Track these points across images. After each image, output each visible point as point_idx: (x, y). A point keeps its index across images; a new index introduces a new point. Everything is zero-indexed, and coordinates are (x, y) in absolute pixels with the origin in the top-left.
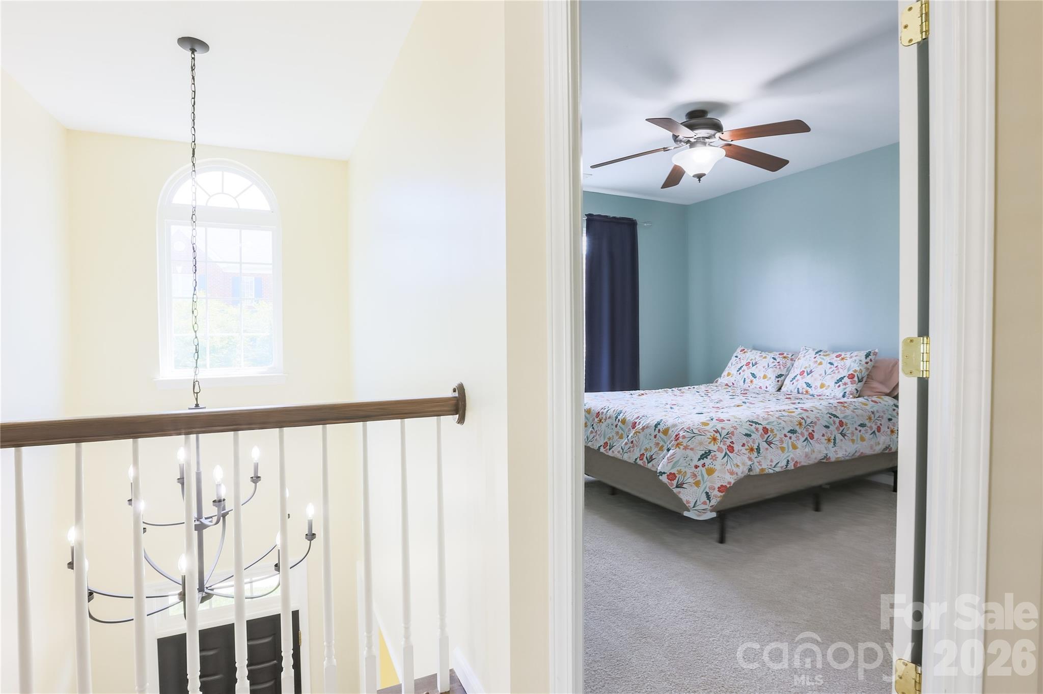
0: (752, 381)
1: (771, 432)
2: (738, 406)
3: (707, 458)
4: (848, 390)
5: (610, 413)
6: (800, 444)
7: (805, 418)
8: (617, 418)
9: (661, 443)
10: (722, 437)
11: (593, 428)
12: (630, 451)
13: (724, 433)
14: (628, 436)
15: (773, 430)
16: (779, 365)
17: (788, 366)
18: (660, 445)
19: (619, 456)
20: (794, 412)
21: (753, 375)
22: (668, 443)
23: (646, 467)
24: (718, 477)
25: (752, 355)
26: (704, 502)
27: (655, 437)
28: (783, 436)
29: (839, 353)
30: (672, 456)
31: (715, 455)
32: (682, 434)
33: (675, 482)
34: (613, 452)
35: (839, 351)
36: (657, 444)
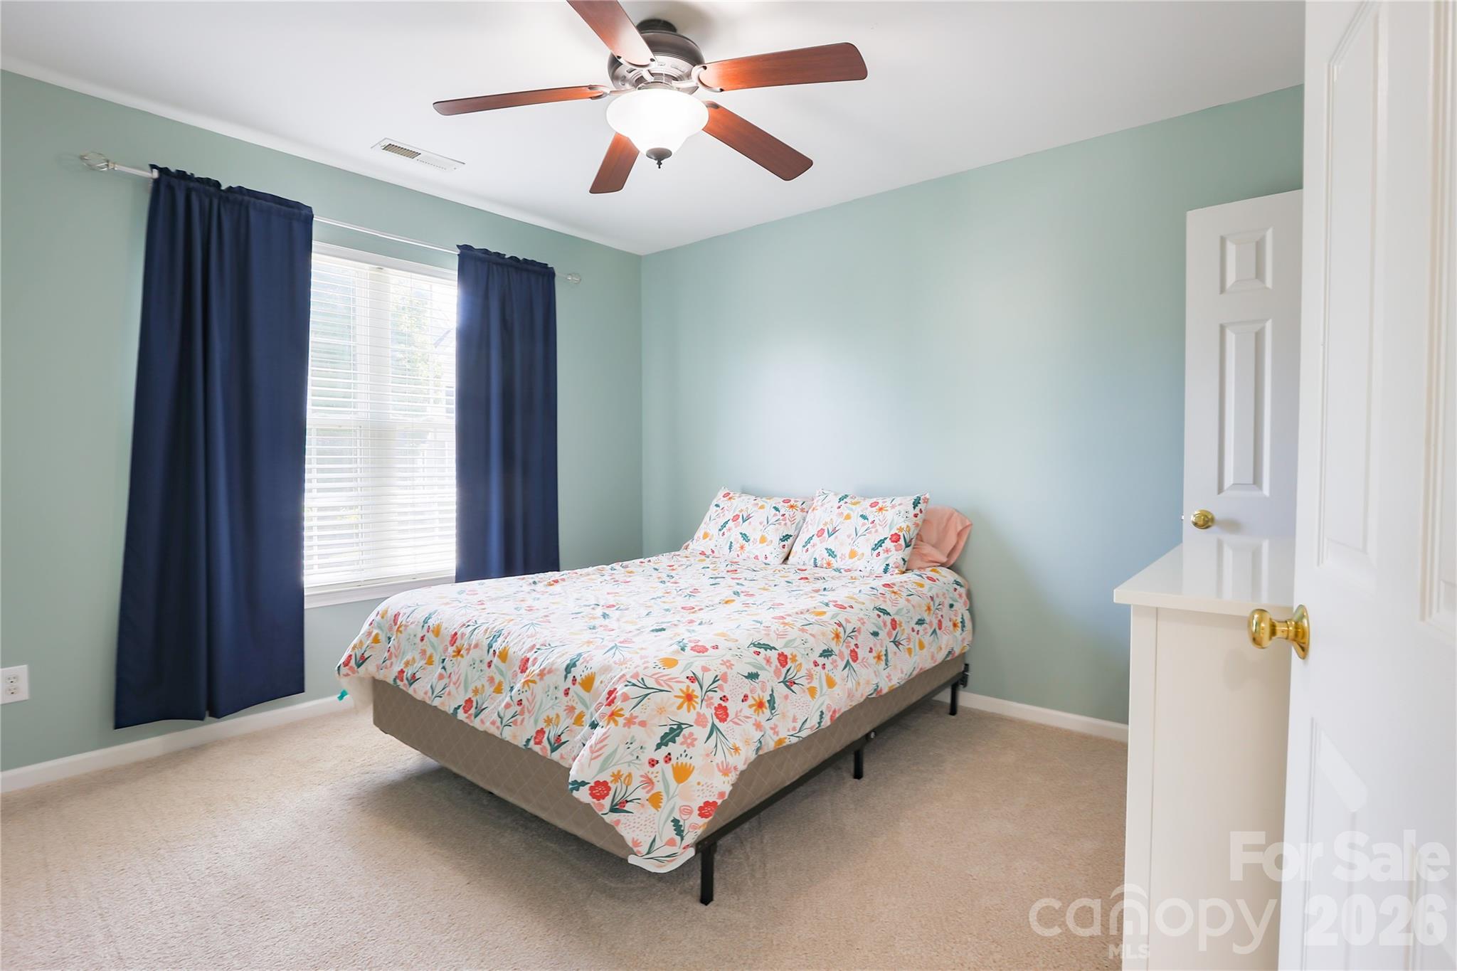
0: (742, 547)
1: (792, 662)
2: (727, 602)
3: (674, 742)
4: (891, 561)
5: (478, 635)
6: (838, 675)
7: (844, 623)
8: (490, 646)
9: (579, 708)
10: (705, 689)
11: (444, 668)
12: (515, 723)
13: (707, 680)
14: (512, 688)
15: (796, 656)
16: (784, 520)
17: (797, 521)
18: (577, 712)
19: (493, 730)
20: (825, 613)
21: (745, 536)
22: (592, 709)
23: (549, 758)
24: (699, 784)
25: (742, 503)
26: (668, 841)
27: (567, 693)
28: (812, 665)
29: (875, 500)
30: (602, 741)
31: (691, 734)
32: (621, 689)
33: (607, 802)
34: (482, 722)
35: (875, 497)
36: (571, 709)
